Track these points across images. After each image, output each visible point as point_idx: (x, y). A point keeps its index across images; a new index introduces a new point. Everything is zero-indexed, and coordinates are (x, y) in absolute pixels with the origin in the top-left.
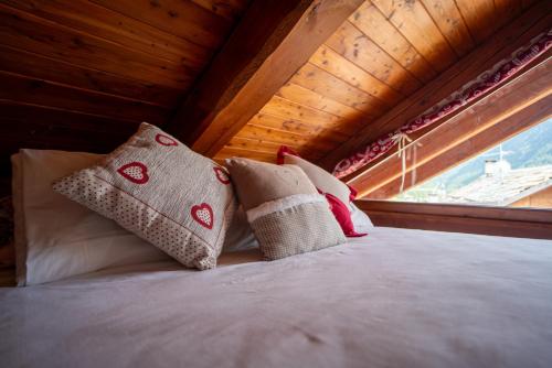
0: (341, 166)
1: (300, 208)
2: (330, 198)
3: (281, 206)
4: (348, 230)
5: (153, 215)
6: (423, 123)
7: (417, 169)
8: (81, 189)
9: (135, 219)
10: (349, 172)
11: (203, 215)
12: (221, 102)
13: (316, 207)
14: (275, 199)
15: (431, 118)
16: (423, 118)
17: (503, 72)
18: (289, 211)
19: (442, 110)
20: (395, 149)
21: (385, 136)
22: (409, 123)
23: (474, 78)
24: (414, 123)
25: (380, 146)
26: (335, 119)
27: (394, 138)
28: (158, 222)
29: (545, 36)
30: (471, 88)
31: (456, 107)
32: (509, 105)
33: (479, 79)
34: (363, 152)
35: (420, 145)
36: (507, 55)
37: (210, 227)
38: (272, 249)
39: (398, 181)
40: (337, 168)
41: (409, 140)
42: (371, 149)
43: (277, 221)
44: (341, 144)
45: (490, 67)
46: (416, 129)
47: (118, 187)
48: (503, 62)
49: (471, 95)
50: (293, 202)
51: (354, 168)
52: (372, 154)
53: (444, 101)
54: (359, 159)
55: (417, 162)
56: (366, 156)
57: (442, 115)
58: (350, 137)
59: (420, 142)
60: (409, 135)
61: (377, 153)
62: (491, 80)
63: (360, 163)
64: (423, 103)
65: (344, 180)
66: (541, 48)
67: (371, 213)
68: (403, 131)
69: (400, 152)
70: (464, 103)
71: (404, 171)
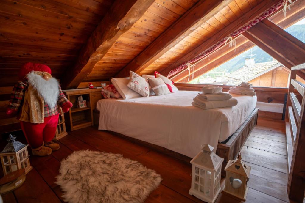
0: (171, 72)
1: (162, 87)
2: (167, 85)
3: (158, 87)
4: (171, 91)
5: (140, 89)
6: (194, 60)
7: (194, 73)
8: (131, 86)
9: (138, 90)
10: (173, 74)
11: (146, 89)
12: (143, 64)
13: (165, 87)
14: (157, 85)
15: (197, 59)
16: (195, 59)
17: (214, 48)
18: (160, 88)
19: (199, 57)
20: (187, 67)
21: (184, 63)
22: (191, 60)
23: (208, 48)
24: (192, 60)
25: (183, 67)
26: (169, 59)
27: (187, 64)
28: (141, 90)
29: (223, 40)
30: (207, 51)
31: (203, 57)
32: (217, 56)
33: (209, 49)
34: (178, 68)
35: (195, 66)
36: (216, 43)
37: (148, 91)
38: (157, 94)
39: (187, 78)
40: (170, 73)
41: (191, 65)
42: (180, 67)
43: (158, 90)
44: (171, 65)
45: (212, 46)
46: (193, 62)
47: (135, 85)
48: (215, 45)
49: (207, 53)
50: (160, 86)
51: (175, 73)
52: (180, 69)
53: (200, 54)
54: (176, 70)
55: (194, 70)
56: (179, 70)
57: (200, 58)
58: (174, 63)
59: (195, 65)
60: (191, 63)
61: (182, 69)
62: (211, 50)
63: (177, 72)
64: (195, 54)
65: (169, 78)
66: (222, 43)
67: (178, 87)
68: (189, 62)
69: (189, 68)
70: (205, 56)
71: (189, 74)
